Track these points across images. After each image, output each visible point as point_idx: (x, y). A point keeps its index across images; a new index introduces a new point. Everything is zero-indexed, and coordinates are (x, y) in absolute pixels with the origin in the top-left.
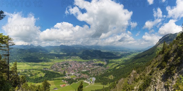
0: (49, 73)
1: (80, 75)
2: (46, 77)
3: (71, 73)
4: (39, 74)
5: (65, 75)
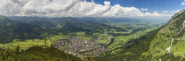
1: (76, 55)
3: (69, 52)
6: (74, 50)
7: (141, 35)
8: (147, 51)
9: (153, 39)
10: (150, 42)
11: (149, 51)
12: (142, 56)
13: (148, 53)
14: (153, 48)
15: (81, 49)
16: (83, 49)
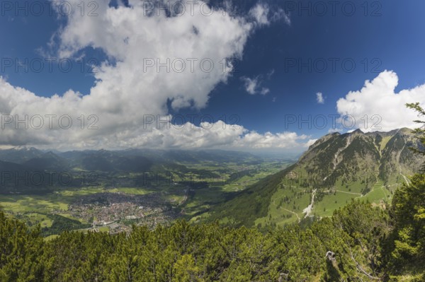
0: (61, 221)
1: (117, 228)
2: (55, 228)
3: (102, 221)
4: (43, 222)
5: (91, 226)
6: (114, 216)
7: (247, 184)
8: (265, 215)
9: (276, 190)
10: (270, 198)
11: (269, 215)
12: (256, 225)
13: (267, 218)
14: (278, 208)
15: (127, 214)
16: (131, 215)
